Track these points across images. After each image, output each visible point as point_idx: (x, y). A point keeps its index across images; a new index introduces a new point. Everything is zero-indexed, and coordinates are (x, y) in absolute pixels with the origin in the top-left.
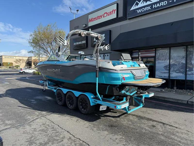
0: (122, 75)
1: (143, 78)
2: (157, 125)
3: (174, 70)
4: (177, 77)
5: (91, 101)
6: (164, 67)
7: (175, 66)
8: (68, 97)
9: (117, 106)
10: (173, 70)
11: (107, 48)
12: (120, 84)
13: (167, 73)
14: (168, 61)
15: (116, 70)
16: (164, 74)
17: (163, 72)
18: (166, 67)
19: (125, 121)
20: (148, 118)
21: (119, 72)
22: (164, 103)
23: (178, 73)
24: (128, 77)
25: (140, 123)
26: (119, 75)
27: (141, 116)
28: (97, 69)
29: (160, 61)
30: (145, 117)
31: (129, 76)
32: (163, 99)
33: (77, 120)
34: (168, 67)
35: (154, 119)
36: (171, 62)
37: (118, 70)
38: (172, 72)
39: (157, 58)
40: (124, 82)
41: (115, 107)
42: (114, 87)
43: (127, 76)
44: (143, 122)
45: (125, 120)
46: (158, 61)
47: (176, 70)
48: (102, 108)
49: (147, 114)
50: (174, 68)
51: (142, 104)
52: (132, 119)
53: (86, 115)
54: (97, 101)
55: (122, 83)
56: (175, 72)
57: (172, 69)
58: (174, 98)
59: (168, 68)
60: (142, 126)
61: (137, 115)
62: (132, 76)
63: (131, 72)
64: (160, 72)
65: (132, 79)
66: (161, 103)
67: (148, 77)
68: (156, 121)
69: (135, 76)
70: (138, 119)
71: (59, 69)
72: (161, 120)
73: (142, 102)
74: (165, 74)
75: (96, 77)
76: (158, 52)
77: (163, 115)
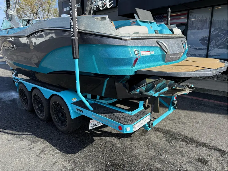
0: (136, 53)
1: (179, 58)
2: (209, 155)
3: (216, 44)
4: (219, 55)
5: (72, 109)
6: (200, 40)
7: (218, 38)
8: (34, 97)
9: (125, 126)
10: (214, 44)
11: (110, 5)
12: (132, 73)
13: (204, 49)
14: (208, 30)
15: (121, 39)
16: (199, 51)
17: (197, 48)
18: (203, 40)
19: (141, 148)
20: (186, 137)
21: (129, 43)
22: (205, 100)
23: (223, 49)
24: (151, 56)
25: (172, 154)
26: (129, 52)
27: (171, 130)
28: (73, 36)
29: (194, 31)
30: (179, 134)
31: (153, 53)
32: (201, 92)
33: (43, 150)
34: (206, 40)
35: (199, 139)
36: (211, 32)
37: (127, 38)
38: (213, 48)
39: (189, 25)
40: (142, 70)
41: (120, 128)
42: (118, 82)
43: (149, 54)
44: (178, 148)
45: (142, 143)
46: (191, 31)
47: (219, 45)
48: (95, 124)
49: (181, 125)
50: (215, 42)
51: (173, 107)
52: (156, 141)
53: (65, 134)
54: (82, 111)
55: (136, 72)
56: (217, 47)
57: (212, 43)
58: (221, 90)
59: (206, 42)
60: (179, 160)
61: (163, 128)
62: (159, 52)
63: (158, 43)
64: (194, 49)
65: (158, 61)
66: (201, 99)
67: (186, 56)
68: (204, 145)
69: (166, 52)
70: (166, 141)
71: (15, 45)
72: (212, 140)
73: (173, 104)
74: (201, 51)
75: (74, 58)
76: (192, 16)
77: (211, 126)
